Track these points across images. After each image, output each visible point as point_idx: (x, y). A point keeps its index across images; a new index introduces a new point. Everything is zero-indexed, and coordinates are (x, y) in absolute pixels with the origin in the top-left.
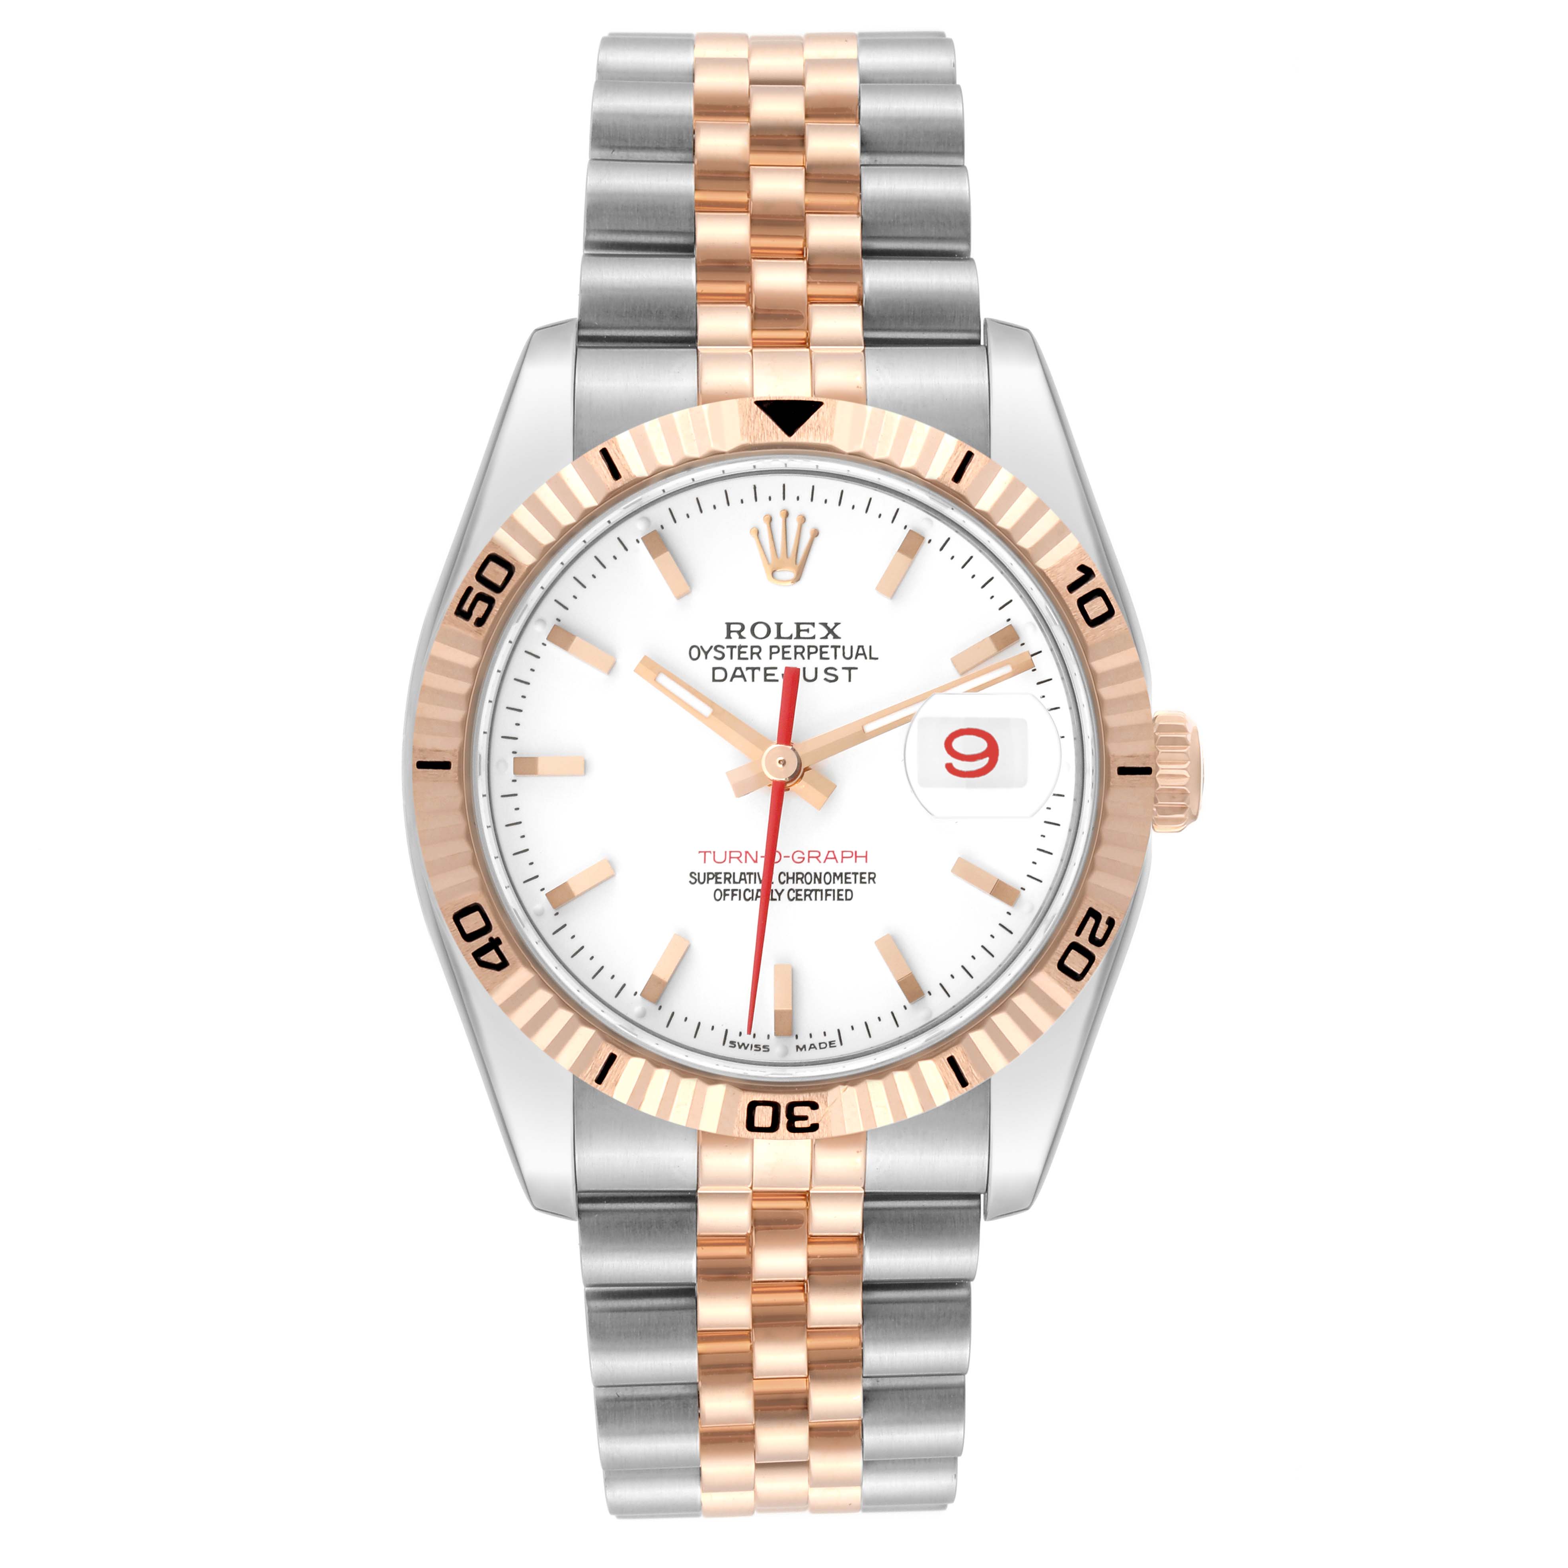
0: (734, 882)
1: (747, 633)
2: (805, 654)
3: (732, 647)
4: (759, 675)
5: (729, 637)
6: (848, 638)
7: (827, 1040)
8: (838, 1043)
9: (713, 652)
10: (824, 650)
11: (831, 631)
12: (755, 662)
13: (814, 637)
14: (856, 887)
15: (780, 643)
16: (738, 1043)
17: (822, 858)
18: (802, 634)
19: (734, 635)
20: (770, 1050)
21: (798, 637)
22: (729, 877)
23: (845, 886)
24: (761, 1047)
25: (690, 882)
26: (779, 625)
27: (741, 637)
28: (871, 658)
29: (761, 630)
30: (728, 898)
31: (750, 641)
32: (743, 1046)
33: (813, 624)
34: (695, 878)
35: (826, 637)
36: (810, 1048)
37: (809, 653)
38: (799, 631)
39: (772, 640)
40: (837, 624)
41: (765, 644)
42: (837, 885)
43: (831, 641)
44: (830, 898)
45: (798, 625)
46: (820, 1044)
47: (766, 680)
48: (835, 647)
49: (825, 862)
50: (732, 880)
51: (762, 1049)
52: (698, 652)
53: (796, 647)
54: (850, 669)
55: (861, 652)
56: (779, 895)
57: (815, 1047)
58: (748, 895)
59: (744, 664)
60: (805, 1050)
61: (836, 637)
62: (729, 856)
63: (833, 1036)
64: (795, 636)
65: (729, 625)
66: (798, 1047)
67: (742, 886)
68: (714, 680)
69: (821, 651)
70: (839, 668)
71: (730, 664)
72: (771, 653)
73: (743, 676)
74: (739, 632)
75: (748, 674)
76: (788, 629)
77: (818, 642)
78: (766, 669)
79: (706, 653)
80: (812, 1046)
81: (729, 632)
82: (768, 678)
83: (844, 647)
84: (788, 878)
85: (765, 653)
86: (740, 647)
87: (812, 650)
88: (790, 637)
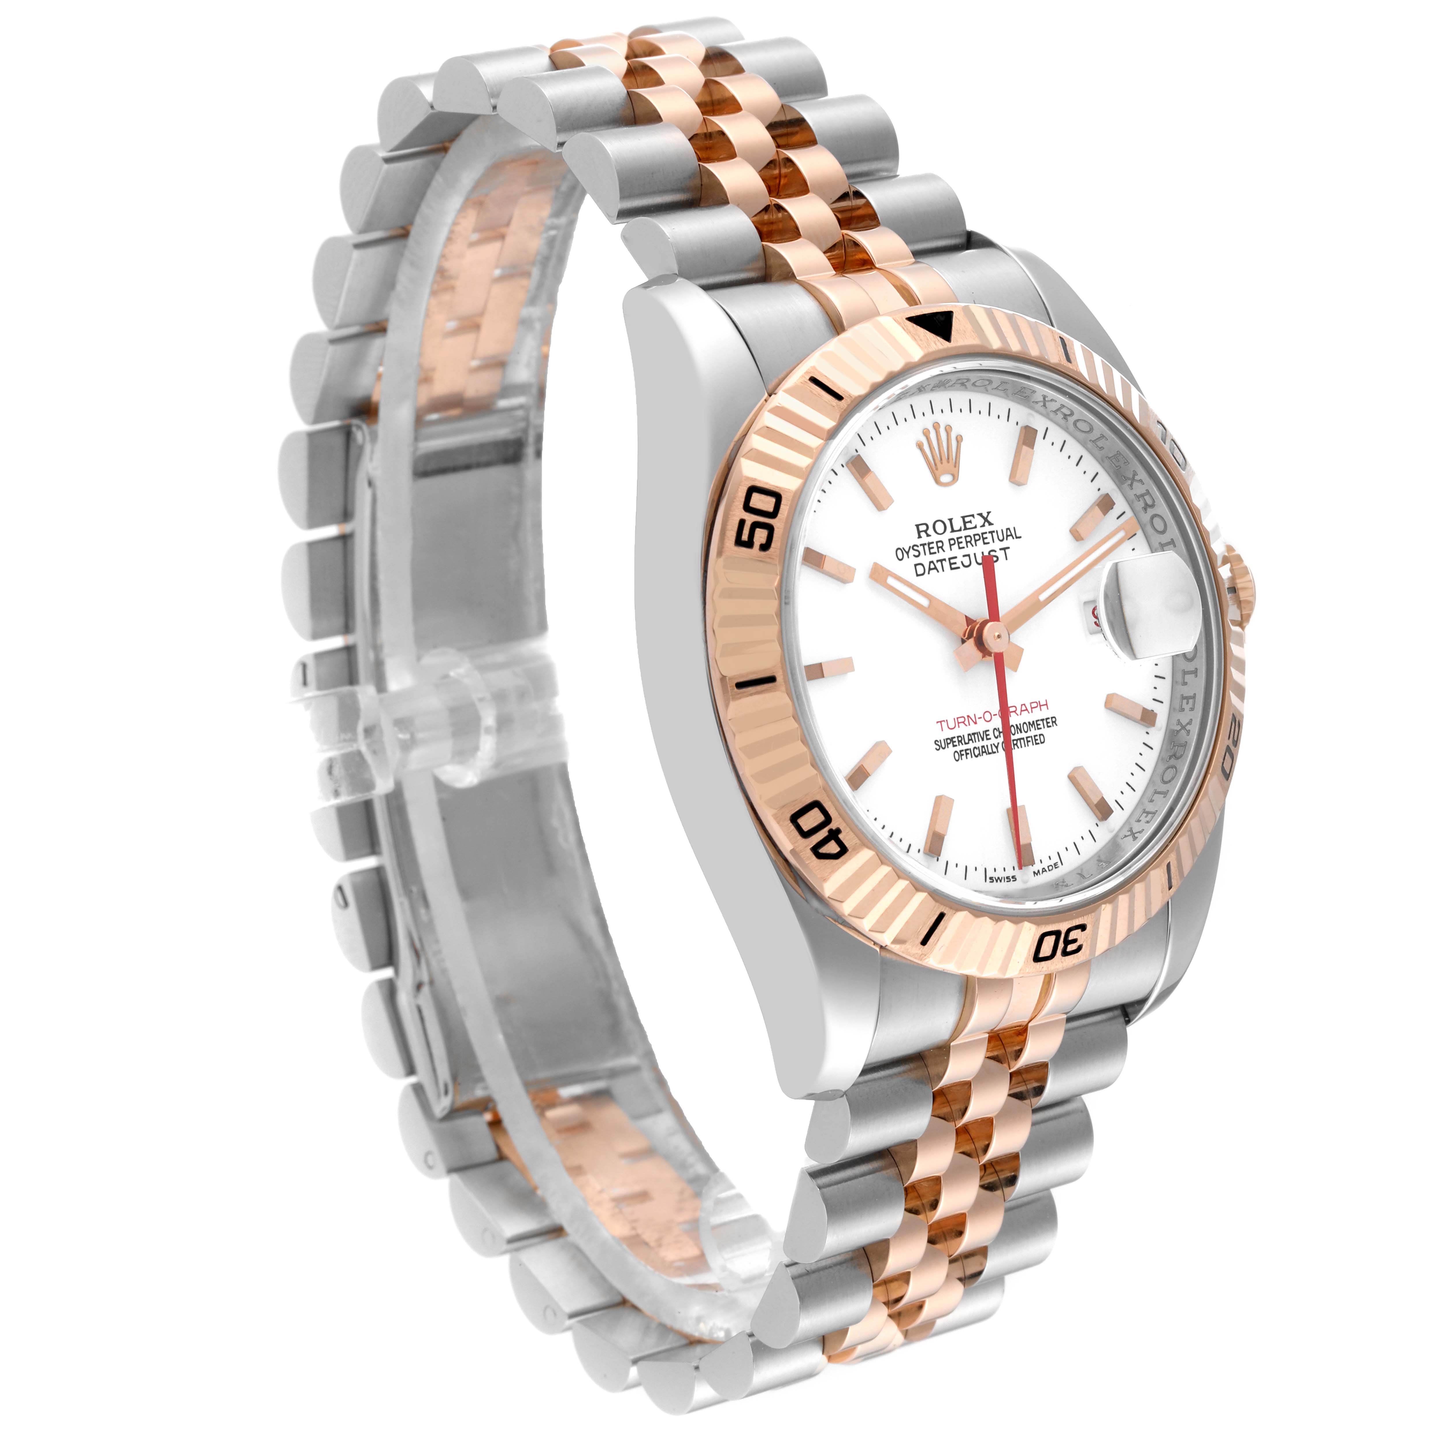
0: (966, 743)
1: (931, 531)
2: (973, 542)
3: (923, 545)
4: (946, 564)
5: (920, 537)
6: (999, 524)
7: (1052, 863)
8: (1059, 863)
9: (912, 552)
10: (985, 536)
11: (986, 520)
12: (941, 555)
13: (975, 527)
14: (1045, 731)
15: (955, 535)
16: (995, 878)
17: (1018, 712)
18: (968, 525)
19: (923, 534)
20: (1017, 879)
21: (966, 529)
22: (961, 740)
23: (1038, 732)
24: (1011, 878)
25: (936, 749)
26: (951, 520)
27: (928, 535)
28: (1017, 538)
29: (940, 527)
30: (964, 757)
31: (934, 538)
32: (999, 880)
33: (973, 516)
34: (940, 745)
35: (983, 526)
36: (1043, 872)
37: (976, 541)
38: (965, 523)
39: (949, 535)
40: (989, 513)
41: (945, 538)
42: (1033, 732)
43: (988, 528)
44: (1030, 744)
45: (963, 518)
46: (1048, 867)
47: (952, 569)
48: (991, 532)
49: (1021, 714)
50: (963, 742)
51: (1012, 880)
52: (902, 553)
53: (966, 537)
54: (1004, 549)
55: (1010, 534)
56: (997, 747)
57: (1046, 871)
58: (977, 752)
59: (934, 558)
60: (1040, 874)
61: (990, 524)
62: (959, 721)
63: (1055, 859)
64: (963, 528)
65: (917, 526)
66: (1034, 873)
67: (971, 745)
68: (918, 575)
69: (982, 537)
70: (997, 549)
71: (925, 559)
72: (951, 545)
73: (935, 568)
74: (925, 531)
75: (939, 565)
76: (958, 524)
77: (979, 531)
78: (950, 559)
79: (908, 553)
80: (1044, 870)
81: (919, 532)
82: (953, 566)
83: (997, 531)
84: (1000, 733)
85: (946, 546)
86: (929, 544)
87: (977, 537)
88: (960, 530)
